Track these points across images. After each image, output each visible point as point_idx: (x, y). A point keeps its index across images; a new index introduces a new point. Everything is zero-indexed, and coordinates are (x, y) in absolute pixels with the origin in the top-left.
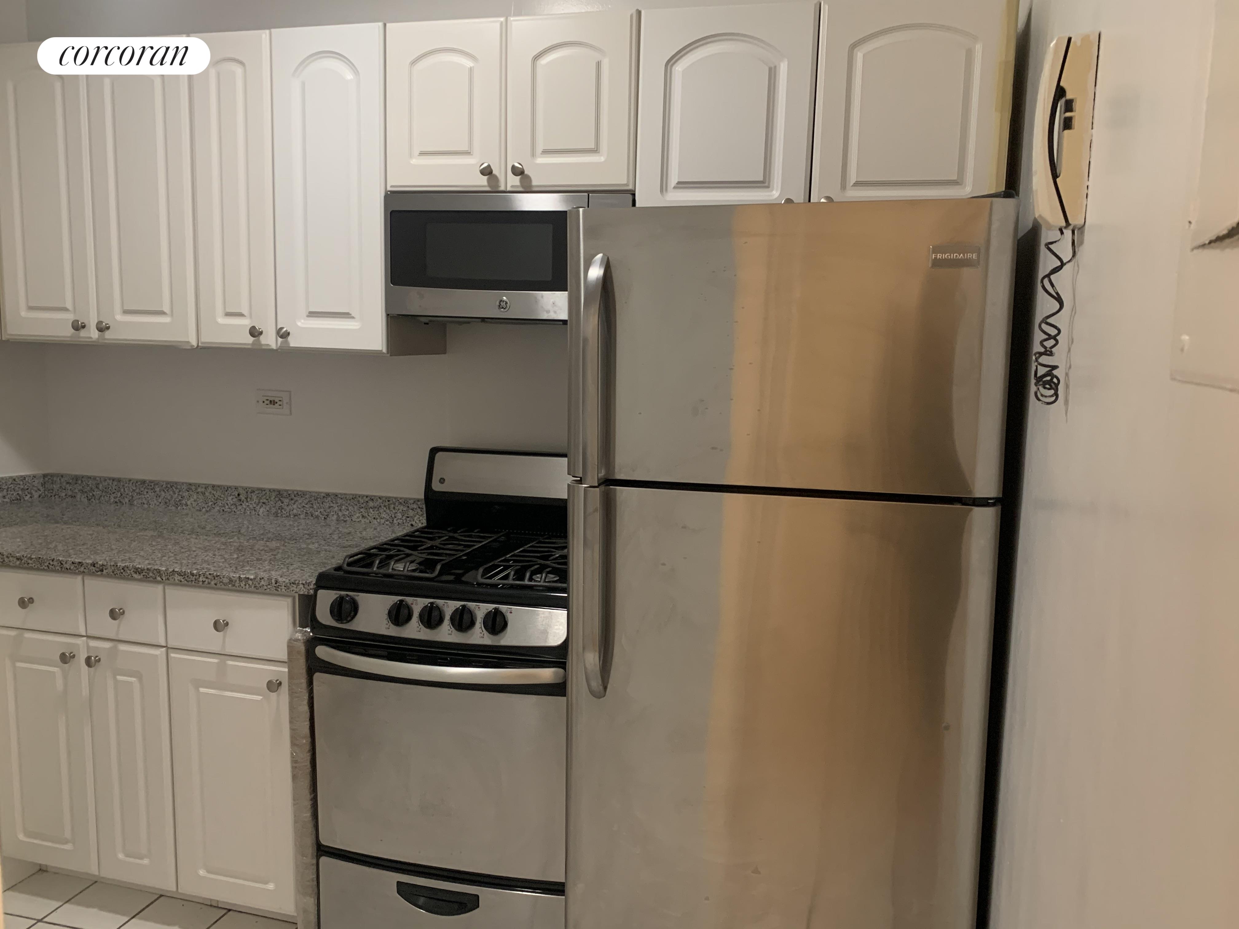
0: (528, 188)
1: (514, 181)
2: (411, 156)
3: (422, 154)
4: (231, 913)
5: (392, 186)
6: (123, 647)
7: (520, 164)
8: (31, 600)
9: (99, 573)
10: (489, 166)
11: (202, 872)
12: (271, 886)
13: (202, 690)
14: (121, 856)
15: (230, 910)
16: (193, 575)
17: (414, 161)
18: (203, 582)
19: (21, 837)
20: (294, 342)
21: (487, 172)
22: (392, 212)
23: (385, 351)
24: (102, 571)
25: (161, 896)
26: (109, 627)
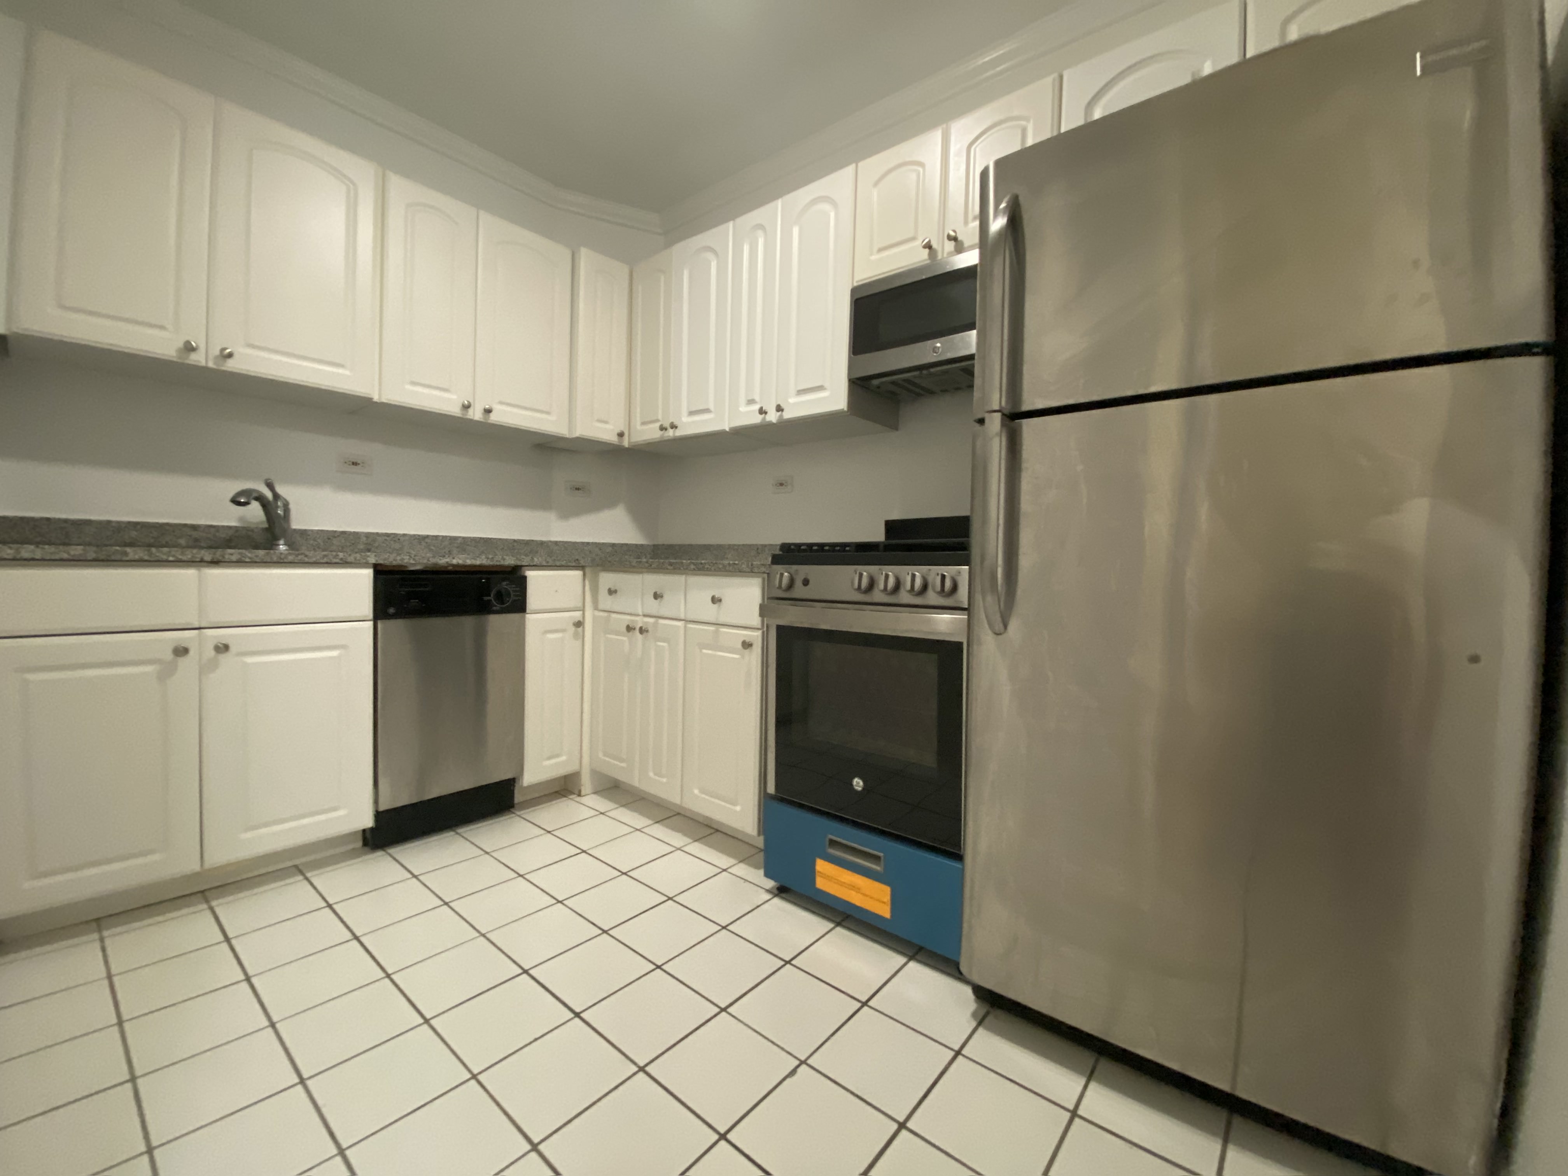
0: (960, 248)
1: (950, 246)
2: (871, 254)
3: (880, 250)
4: (718, 833)
5: (857, 282)
6: (661, 621)
7: (954, 231)
8: (615, 592)
9: (649, 567)
10: (930, 241)
11: (696, 791)
12: (738, 808)
13: (704, 651)
14: (651, 774)
15: (717, 831)
16: (701, 563)
17: (873, 258)
18: (708, 568)
19: (601, 755)
20: (788, 415)
21: (929, 246)
22: (857, 300)
23: (846, 409)
24: (651, 566)
25: (679, 814)
26: (653, 606)
